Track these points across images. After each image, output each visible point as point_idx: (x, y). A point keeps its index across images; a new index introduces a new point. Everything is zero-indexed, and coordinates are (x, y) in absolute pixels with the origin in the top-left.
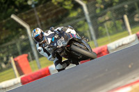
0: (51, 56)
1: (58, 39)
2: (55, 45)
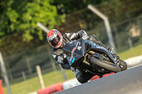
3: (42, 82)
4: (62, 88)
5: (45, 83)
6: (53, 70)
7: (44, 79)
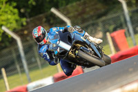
3: (7, 84)
4: (27, 90)
6: (17, 73)
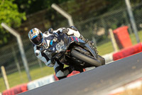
0: (50, 61)
1: (57, 42)
2: (54, 49)
5: (9, 83)
7: (8, 80)
